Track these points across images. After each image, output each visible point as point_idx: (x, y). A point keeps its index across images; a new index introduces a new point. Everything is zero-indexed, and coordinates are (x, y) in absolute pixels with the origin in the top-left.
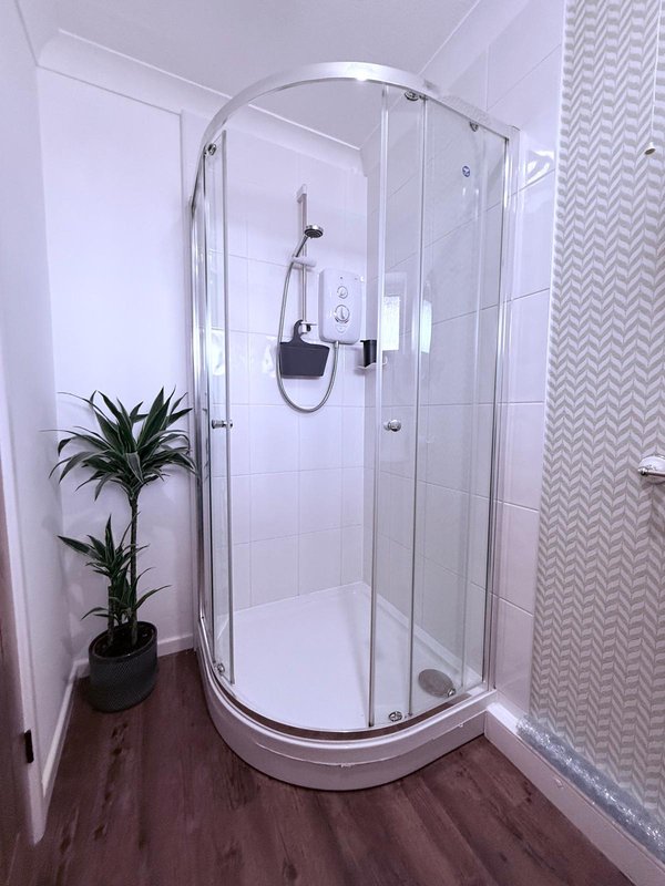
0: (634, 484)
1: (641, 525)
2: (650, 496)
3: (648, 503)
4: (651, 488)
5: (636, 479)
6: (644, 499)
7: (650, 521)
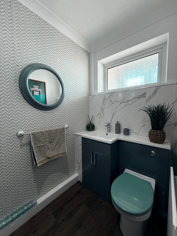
0: (16, 138)
1: (19, 147)
2: (20, 140)
3: (20, 141)
4: (19, 138)
5: (16, 137)
6: (19, 141)
7: (21, 145)
